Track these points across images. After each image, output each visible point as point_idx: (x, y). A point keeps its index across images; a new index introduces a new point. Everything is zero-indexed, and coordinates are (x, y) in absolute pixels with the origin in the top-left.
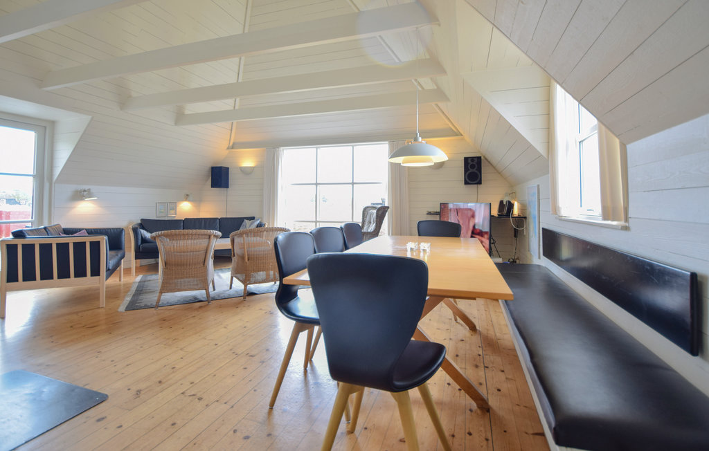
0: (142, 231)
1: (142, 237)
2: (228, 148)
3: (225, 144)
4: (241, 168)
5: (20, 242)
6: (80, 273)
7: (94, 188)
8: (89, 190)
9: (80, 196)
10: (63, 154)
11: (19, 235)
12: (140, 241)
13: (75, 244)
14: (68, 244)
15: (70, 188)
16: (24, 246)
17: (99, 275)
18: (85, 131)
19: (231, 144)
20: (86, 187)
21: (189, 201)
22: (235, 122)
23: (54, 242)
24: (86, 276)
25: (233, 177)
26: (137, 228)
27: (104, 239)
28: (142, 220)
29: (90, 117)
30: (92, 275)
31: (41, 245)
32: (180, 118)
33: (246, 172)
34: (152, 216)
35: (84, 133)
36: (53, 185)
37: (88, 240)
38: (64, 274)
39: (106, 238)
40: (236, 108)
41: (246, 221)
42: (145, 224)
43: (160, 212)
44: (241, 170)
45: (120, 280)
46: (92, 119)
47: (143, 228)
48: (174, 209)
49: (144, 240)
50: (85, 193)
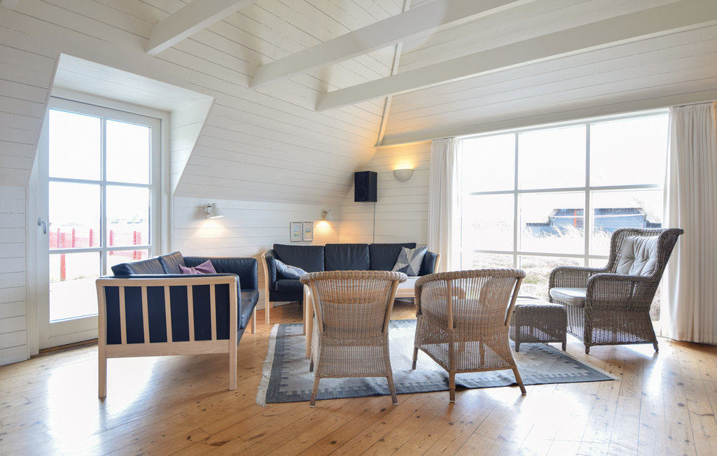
0: (277, 261)
1: (277, 270)
2: (376, 145)
3: (373, 138)
4: (394, 172)
5: (122, 283)
6: (203, 334)
7: (220, 203)
8: (214, 204)
9: (203, 212)
10: (182, 154)
11: (121, 271)
12: (275, 276)
13: (194, 287)
14: (185, 287)
15: (191, 203)
16: (128, 290)
17: (229, 339)
18: (206, 120)
19: (381, 138)
20: (211, 202)
21: (327, 220)
22: (390, 96)
23: (167, 283)
24: (210, 339)
25: (383, 186)
26: (271, 258)
27: (234, 280)
28: (275, 246)
29: (213, 98)
30: (218, 338)
31: (149, 289)
32: (323, 98)
33: (400, 177)
34: (286, 241)
35: (205, 124)
36: (172, 198)
37: (213, 281)
38: (180, 335)
39: (237, 278)
40: (394, 74)
41: (406, 250)
42: (279, 252)
43: (295, 235)
44: (395, 176)
45: (253, 332)
46: (215, 100)
47: (278, 258)
48: (310, 231)
49: (281, 275)
50: (210, 209)
